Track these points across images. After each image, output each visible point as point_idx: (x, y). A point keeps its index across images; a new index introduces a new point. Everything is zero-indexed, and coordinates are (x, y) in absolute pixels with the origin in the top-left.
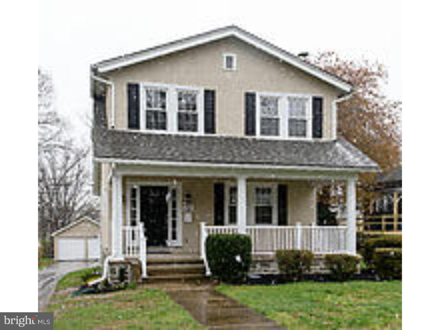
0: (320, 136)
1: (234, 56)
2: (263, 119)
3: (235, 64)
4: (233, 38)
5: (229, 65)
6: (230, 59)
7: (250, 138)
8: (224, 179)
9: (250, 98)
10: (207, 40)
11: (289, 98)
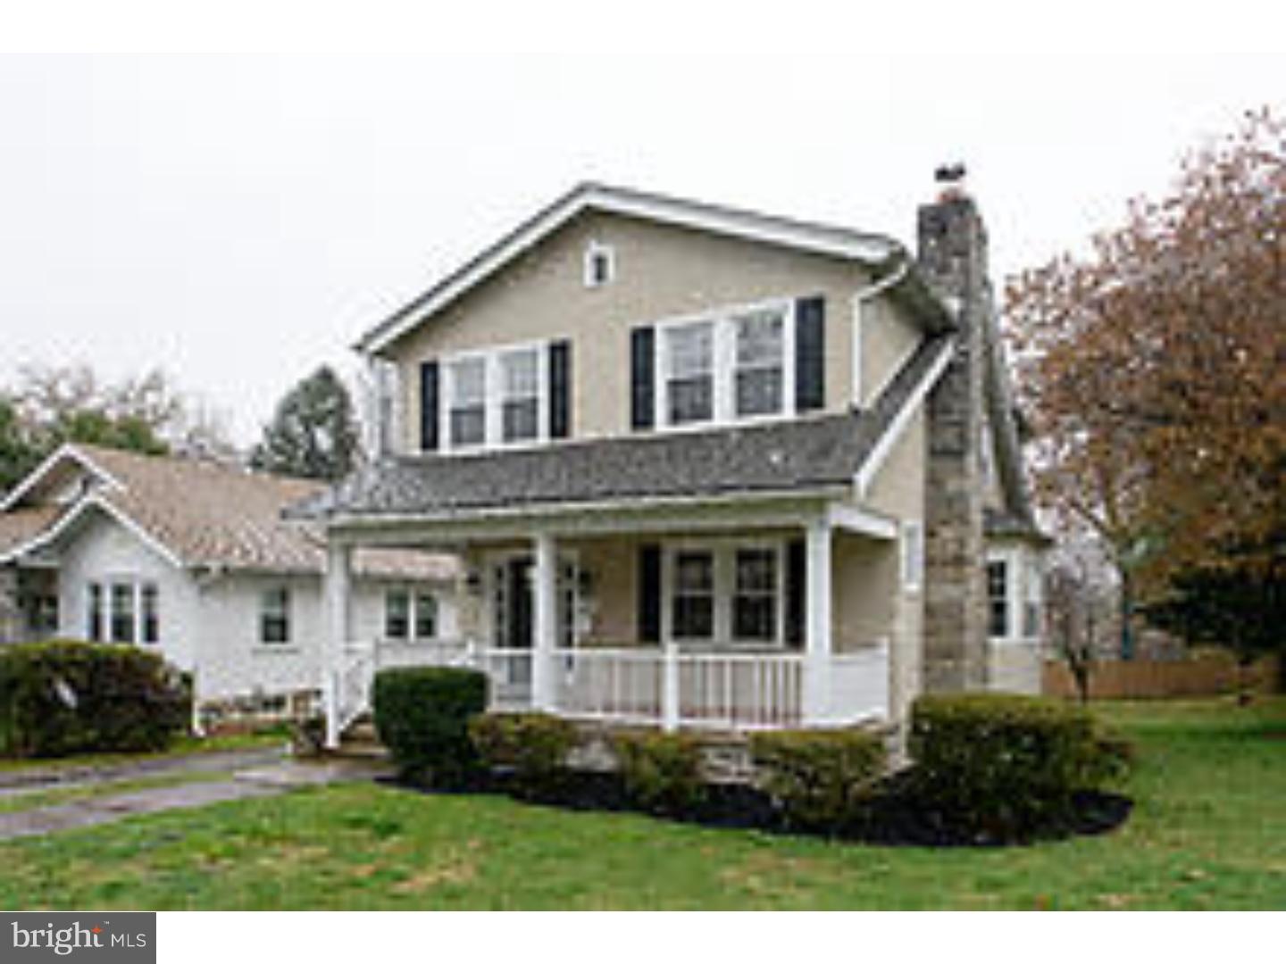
0: (819, 404)
1: (608, 251)
2: (674, 385)
3: (611, 269)
4: (589, 213)
5: (600, 275)
6: (600, 262)
7: (643, 435)
8: (658, 535)
9: (642, 339)
10: (529, 239)
11: (734, 318)
